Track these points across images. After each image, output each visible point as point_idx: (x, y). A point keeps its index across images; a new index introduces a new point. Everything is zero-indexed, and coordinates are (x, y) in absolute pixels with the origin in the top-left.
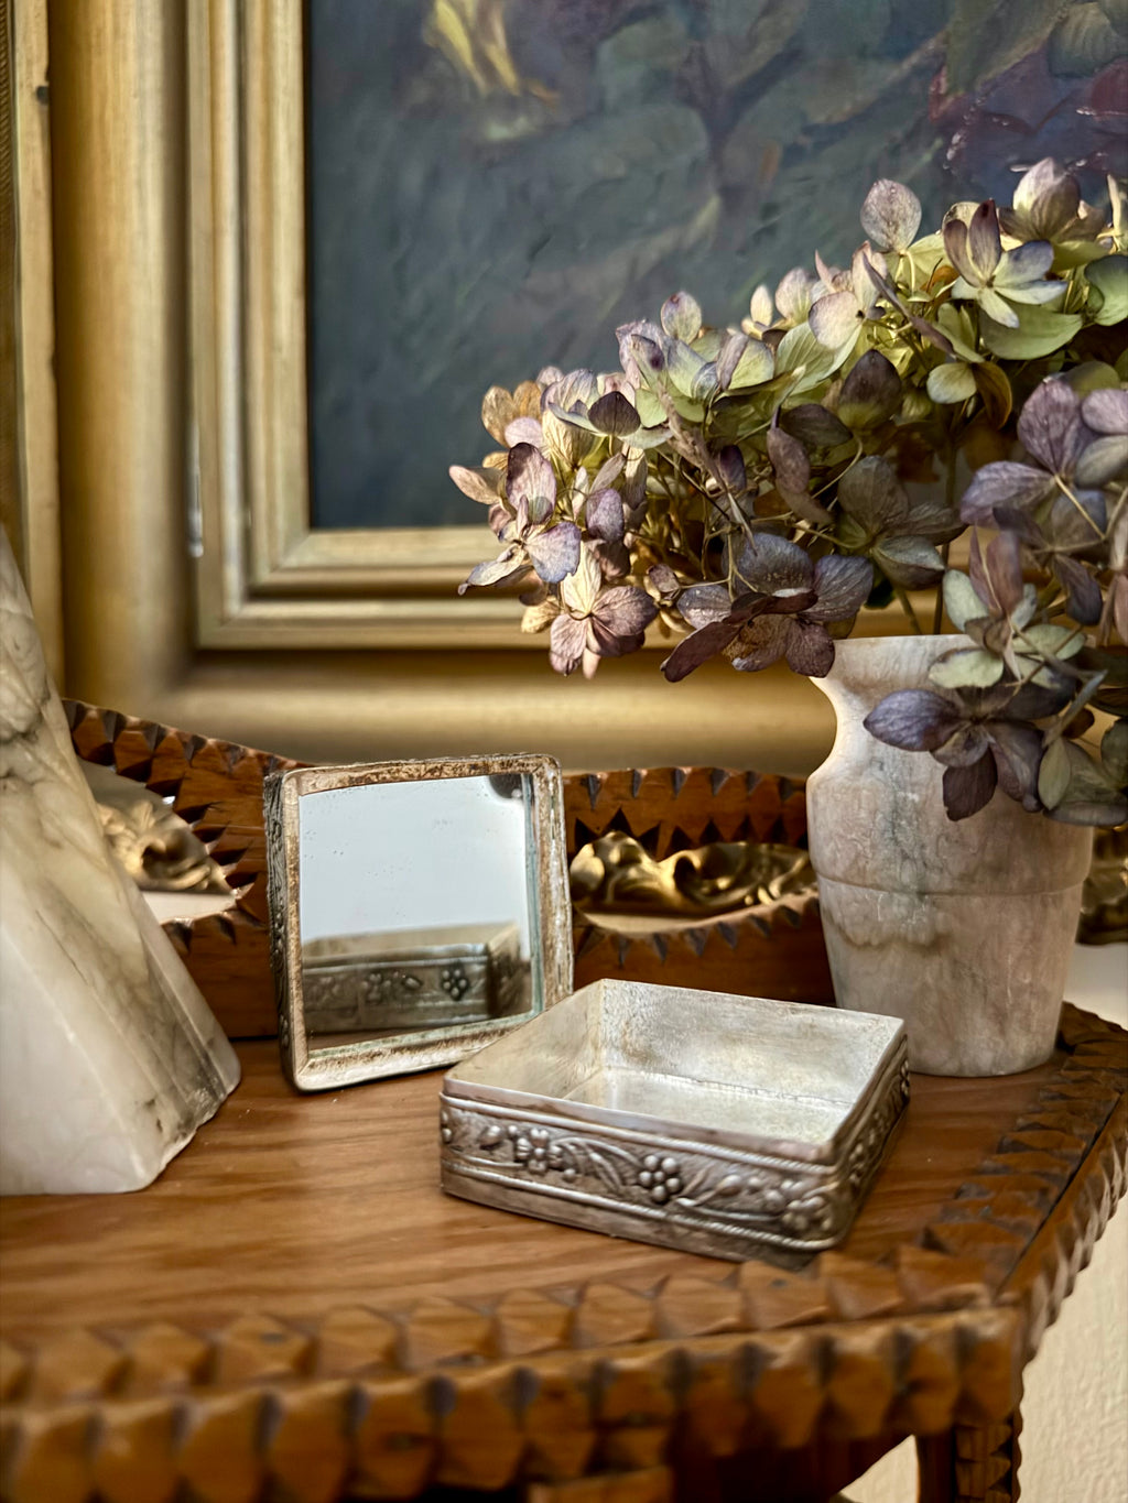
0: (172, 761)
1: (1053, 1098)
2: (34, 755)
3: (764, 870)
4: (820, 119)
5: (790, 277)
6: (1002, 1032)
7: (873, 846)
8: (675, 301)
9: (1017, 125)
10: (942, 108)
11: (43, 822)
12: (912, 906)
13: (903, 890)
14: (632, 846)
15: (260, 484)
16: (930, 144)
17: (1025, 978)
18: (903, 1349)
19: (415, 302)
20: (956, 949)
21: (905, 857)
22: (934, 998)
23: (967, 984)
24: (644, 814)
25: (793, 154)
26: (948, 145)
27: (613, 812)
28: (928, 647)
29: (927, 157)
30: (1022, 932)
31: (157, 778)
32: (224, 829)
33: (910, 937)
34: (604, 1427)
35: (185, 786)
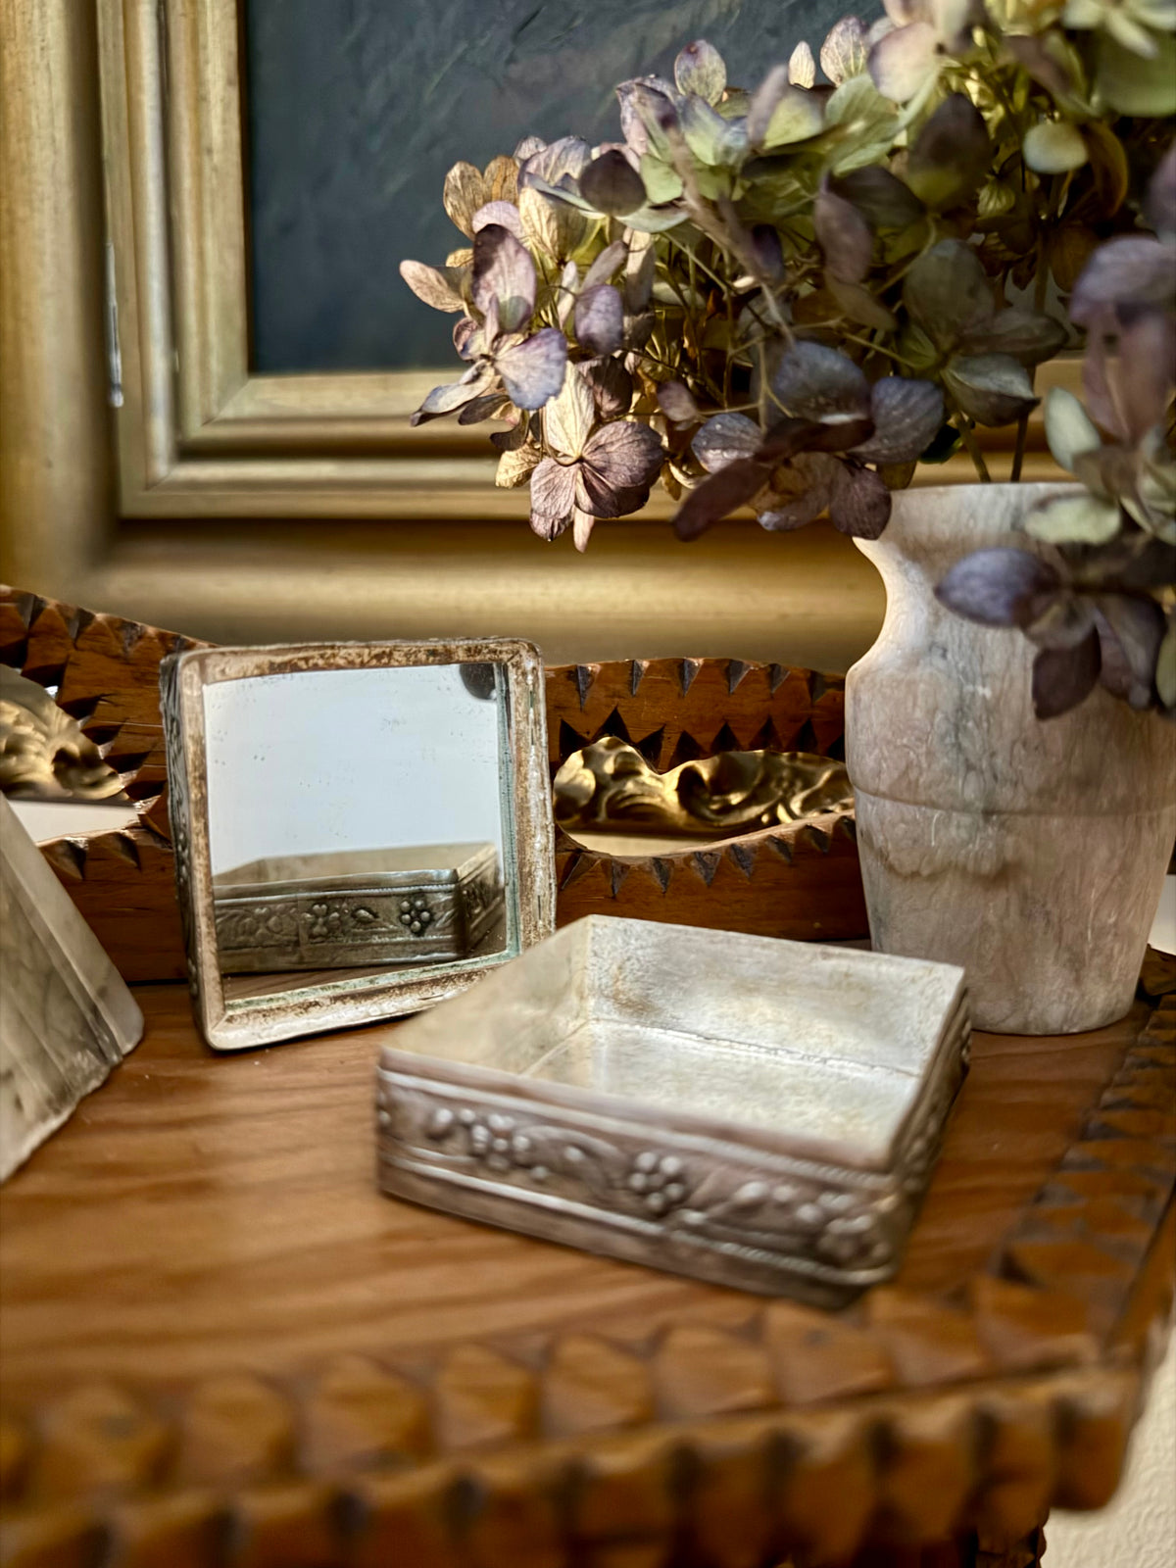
0: (52, 641)
1: (1142, 1066)
5: (839, 28)
6: (1078, 981)
7: (929, 754)
8: (694, 53)
12: (975, 829)
13: (965, 808)
14: (629, 754)
15: (191, 318)
17: (1109, 916)
20: (1028, 881)
21: (970, 767)
22: (996, 939)
23: (1039, 924)
24: (643, 716)
27: (608, 713)
28: (1013, 499)
30: (1109, 860)
31: (35, 662)
32: (119, 727)
33: (971, 866)
34: (580, 1547)
35: (69, 672)
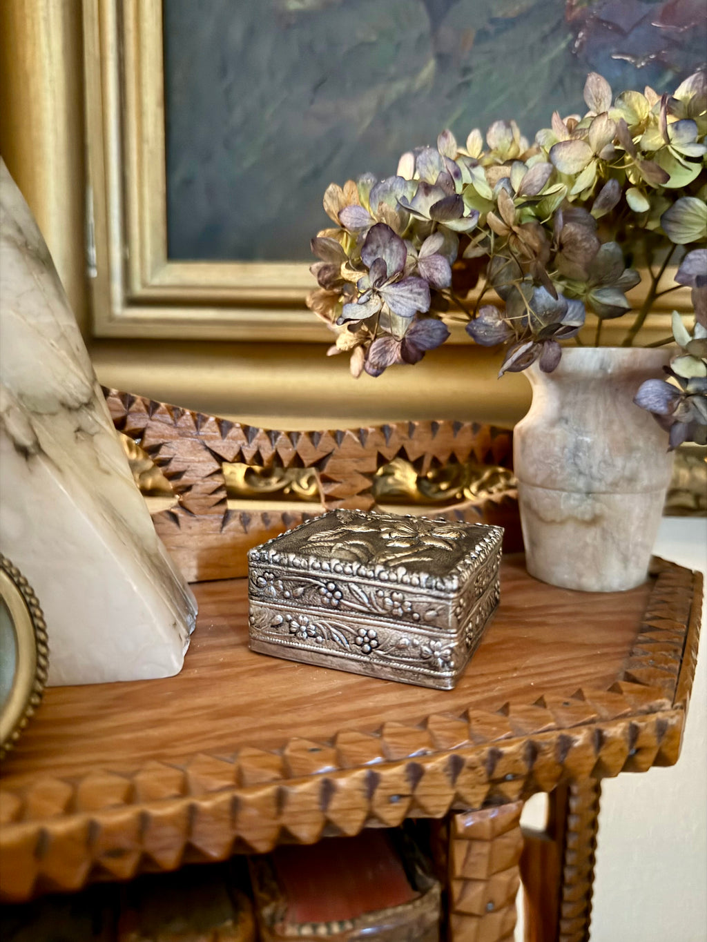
0: (139, 417)
1: (658, 603)
2: (92, 417)
3: (467, 478)
4: (500, 14)
7: (562, 467)
8: (445, 136)
9: (618, 29)
10: (574, 14)
11: (99, 459)
12: (582, 500)
13: (578, 491)
15: (135, 231)
16: (565, 37)
17: (639, 538)
18: (634, 732)
19: (237, 116)
20: (605, 524)
21: (580, 473)
22: (590, 549)
23: (610, 542)
24: (416, 448)
25: (482, 36)
26: (576, 38)
27: (399, 447)
28: (600, 355)
29: (563, 45)
30: (640, 514)
31: (129, 428)
32: (171, 459)
33: (579, 516)
34: (494, 782)
35: (148, 432)
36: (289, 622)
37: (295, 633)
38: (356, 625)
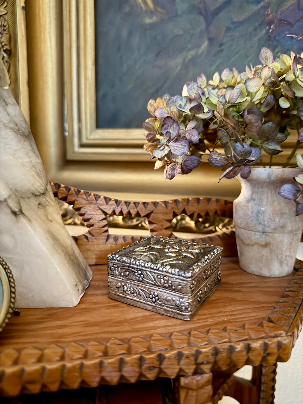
0: (72, 196)
1: (294, 283)
2: (45, 198)
3: (218, 222)
4: (236, 20)
6: (281, 266)
7: (252, 221)
8: (201, 77)
9: (289, 23)
10: (269, 18)
11: (48, 216)
12: (261, 236)
13: (259, 231)
15: (83, 116)
16: (265, 28)
17: (287, 253)
18: (266, 346)
19: (125, 68)
20: (271, 247)
21: (260, 224)
22: (265, 258)
23: (274, 254)
24: (190, 209)
25: (228, 29)
26: (270, 28)
27: (183, 209)
28: (268, 171)
29: (264, 32)
30: (287, 242)
31: (68, 200)
32: (85, 213)
33: (260, 243)
34: (198, 364)
35: (76, 202)
36: (123, 286)
37: (125, 291)
38: (150, 290)
